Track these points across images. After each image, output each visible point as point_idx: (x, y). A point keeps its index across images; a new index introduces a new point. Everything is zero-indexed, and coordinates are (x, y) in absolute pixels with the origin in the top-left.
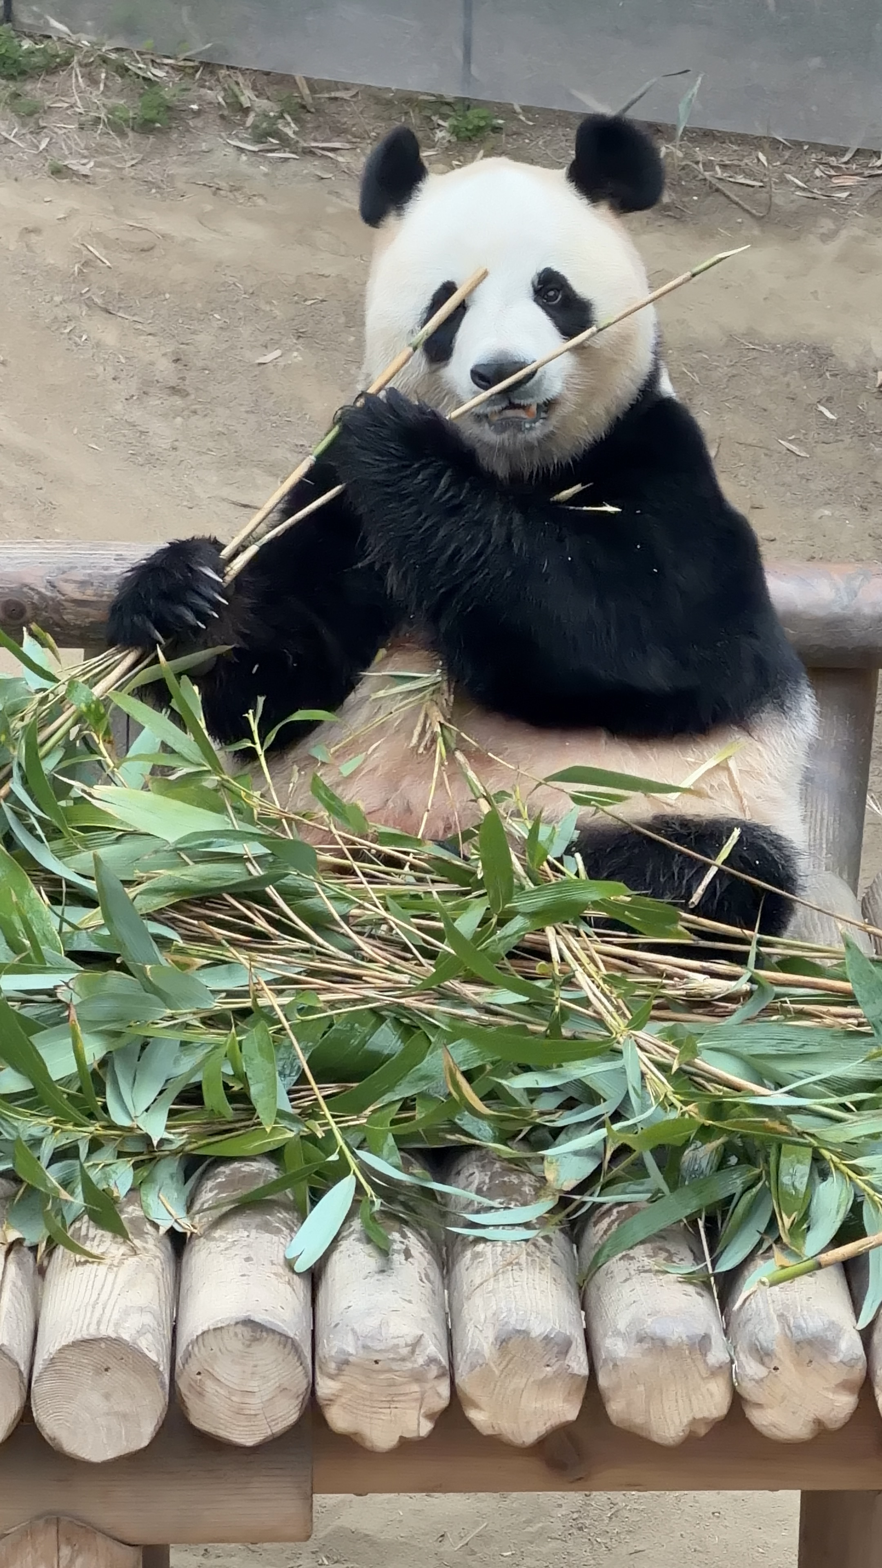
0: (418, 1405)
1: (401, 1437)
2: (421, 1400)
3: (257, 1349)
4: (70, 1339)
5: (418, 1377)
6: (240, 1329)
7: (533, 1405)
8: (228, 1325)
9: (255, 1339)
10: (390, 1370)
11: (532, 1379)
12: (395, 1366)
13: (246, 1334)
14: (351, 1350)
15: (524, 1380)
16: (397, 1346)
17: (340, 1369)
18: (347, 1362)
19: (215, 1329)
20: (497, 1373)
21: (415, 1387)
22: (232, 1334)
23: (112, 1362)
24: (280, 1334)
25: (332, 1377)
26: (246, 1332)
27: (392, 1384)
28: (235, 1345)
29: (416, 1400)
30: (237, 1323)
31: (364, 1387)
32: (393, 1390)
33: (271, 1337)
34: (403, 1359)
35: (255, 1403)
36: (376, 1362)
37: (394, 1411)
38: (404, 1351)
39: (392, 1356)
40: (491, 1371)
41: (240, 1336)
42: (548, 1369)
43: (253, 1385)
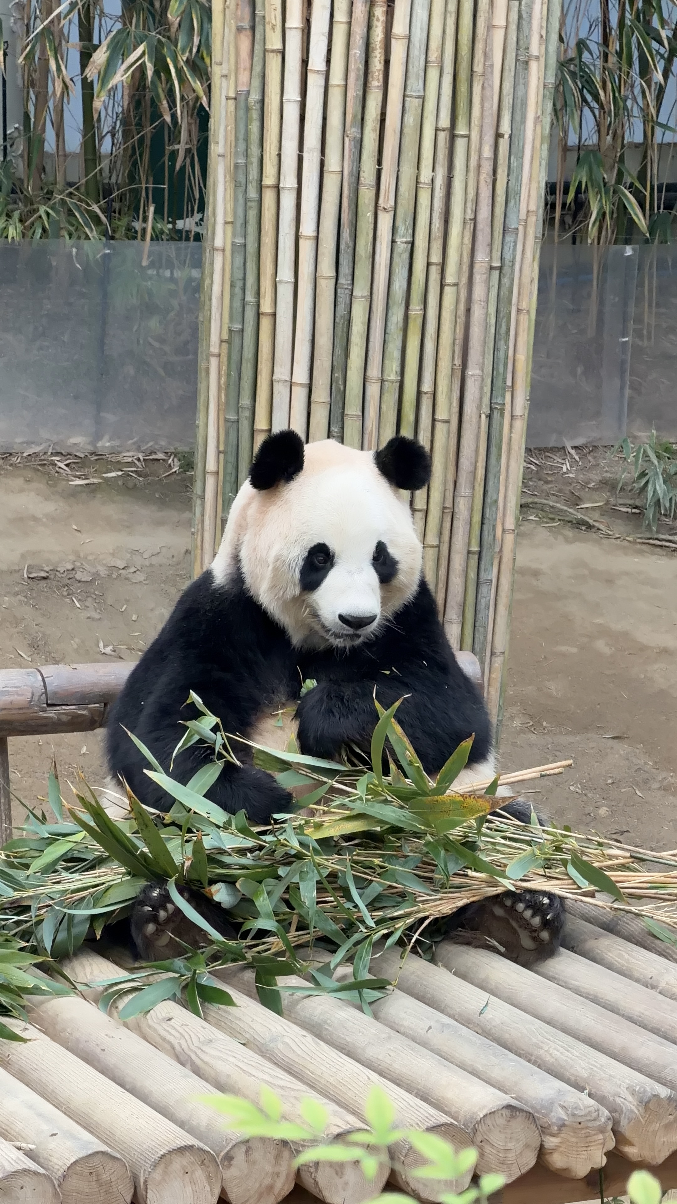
0: (601, 1146)
1: (592, 1168)
7: (663, 1140)
8: (498, 1110)
10: (587, 1128)
11: (662, 1124)
13: (507, 1113)
15: (658, 1125)
19: (490, 1113)
20: (643, 1122)
22: (500, 1115)
24: (526, 1112)
29: (601, 1144)
30: (502, 1108)
31: (574, 1140)
32: (588, 1139)
33: (521, 1114)
34: (595, 1120)
36: (580, 1123)
37: (589, 1152)
39: (588, 1118)
40: (640, 1121)
41: (504, 1115)
42: (671, 1117)
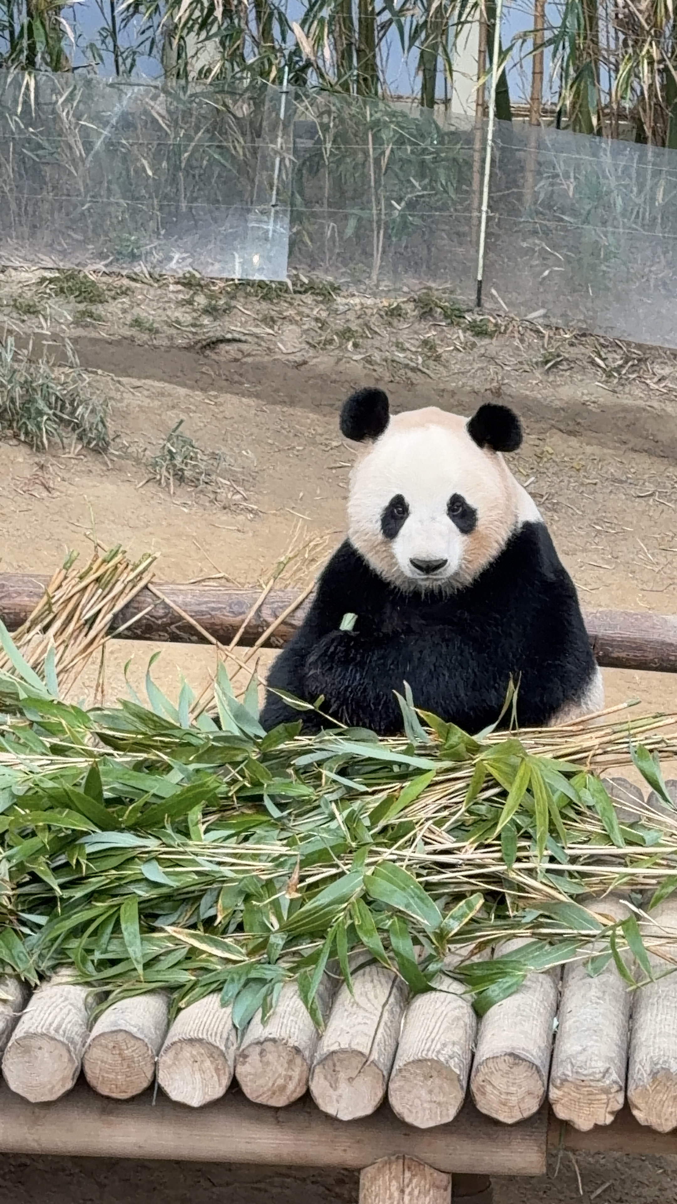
2: (607, 1104)
3: (515, 1069)
4: (411, 1059)
5: (606, 1091)
6: (507, 1058)
9: (515, 1064)
12: (592, 1084)
14: (569, 1073)
16: (594, 1073)
17: (562, 1084)
18: (566, 1080)
21: (604, 1097)
23: (435, 1074)
25: (556, 1087)
26: (511, 1060)
27: (591, 1094)
28: (504, 1067)
35: (514, 1100)
38: (598, 1076)
43: (513, 1089)
